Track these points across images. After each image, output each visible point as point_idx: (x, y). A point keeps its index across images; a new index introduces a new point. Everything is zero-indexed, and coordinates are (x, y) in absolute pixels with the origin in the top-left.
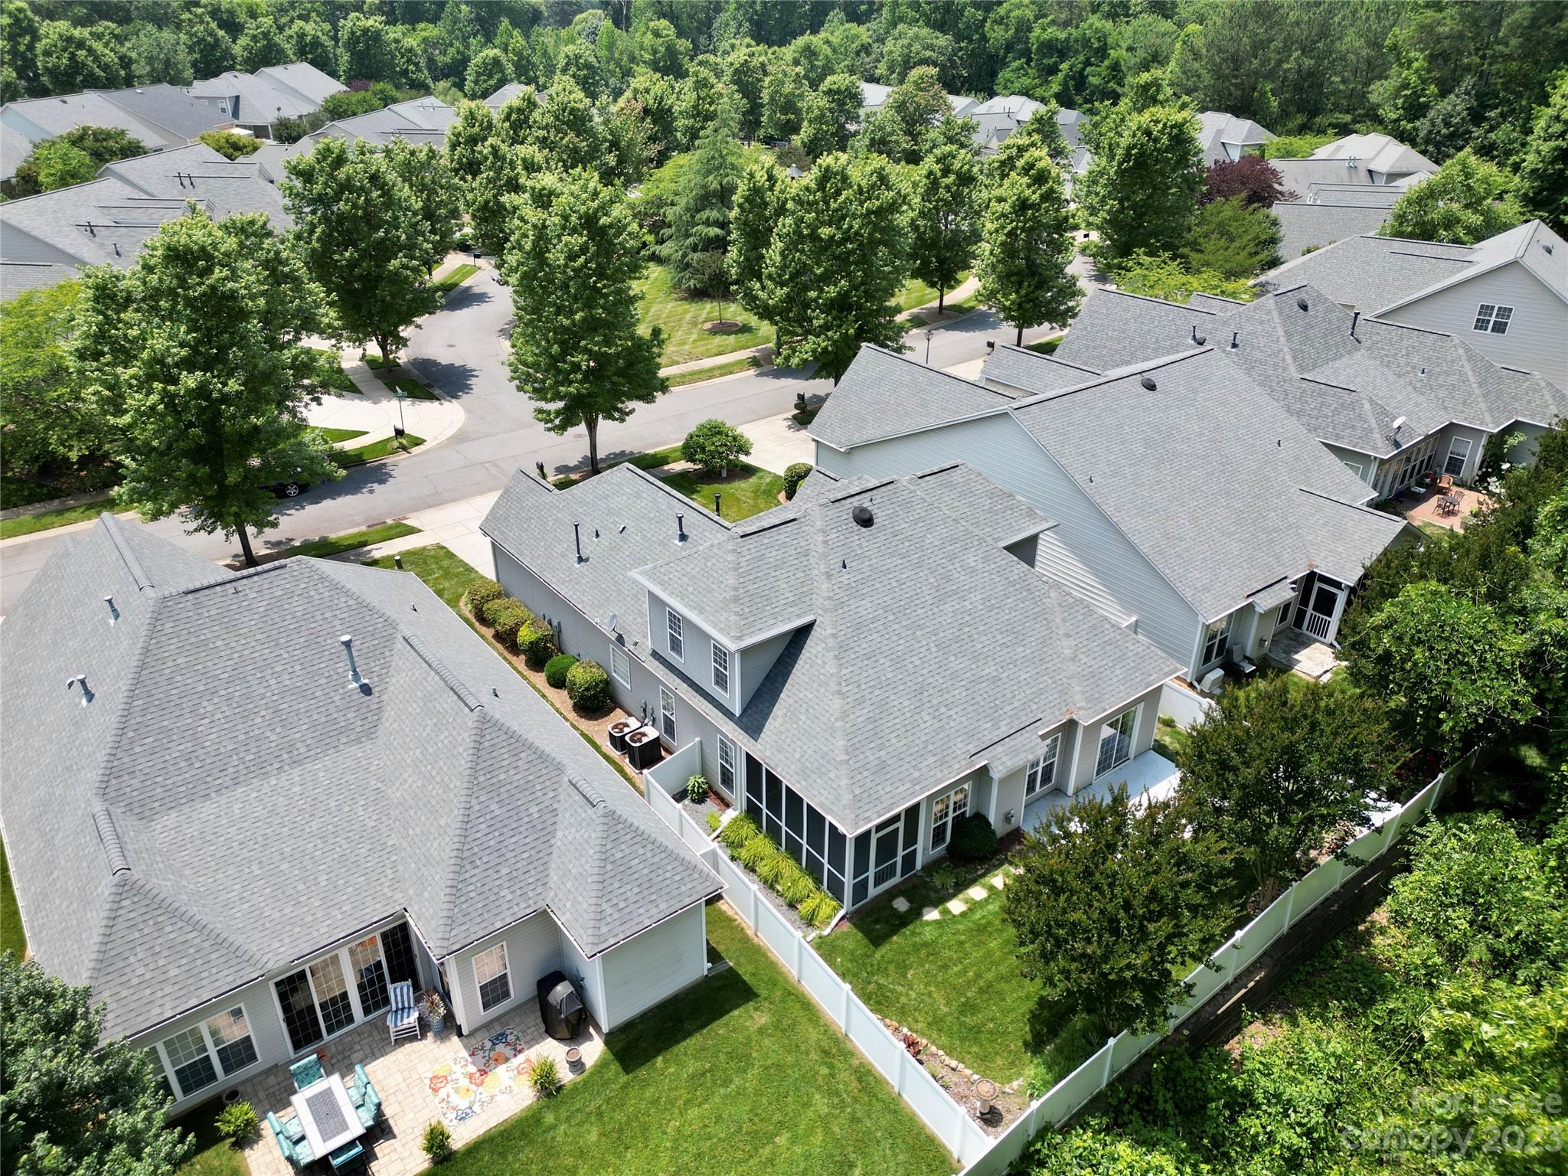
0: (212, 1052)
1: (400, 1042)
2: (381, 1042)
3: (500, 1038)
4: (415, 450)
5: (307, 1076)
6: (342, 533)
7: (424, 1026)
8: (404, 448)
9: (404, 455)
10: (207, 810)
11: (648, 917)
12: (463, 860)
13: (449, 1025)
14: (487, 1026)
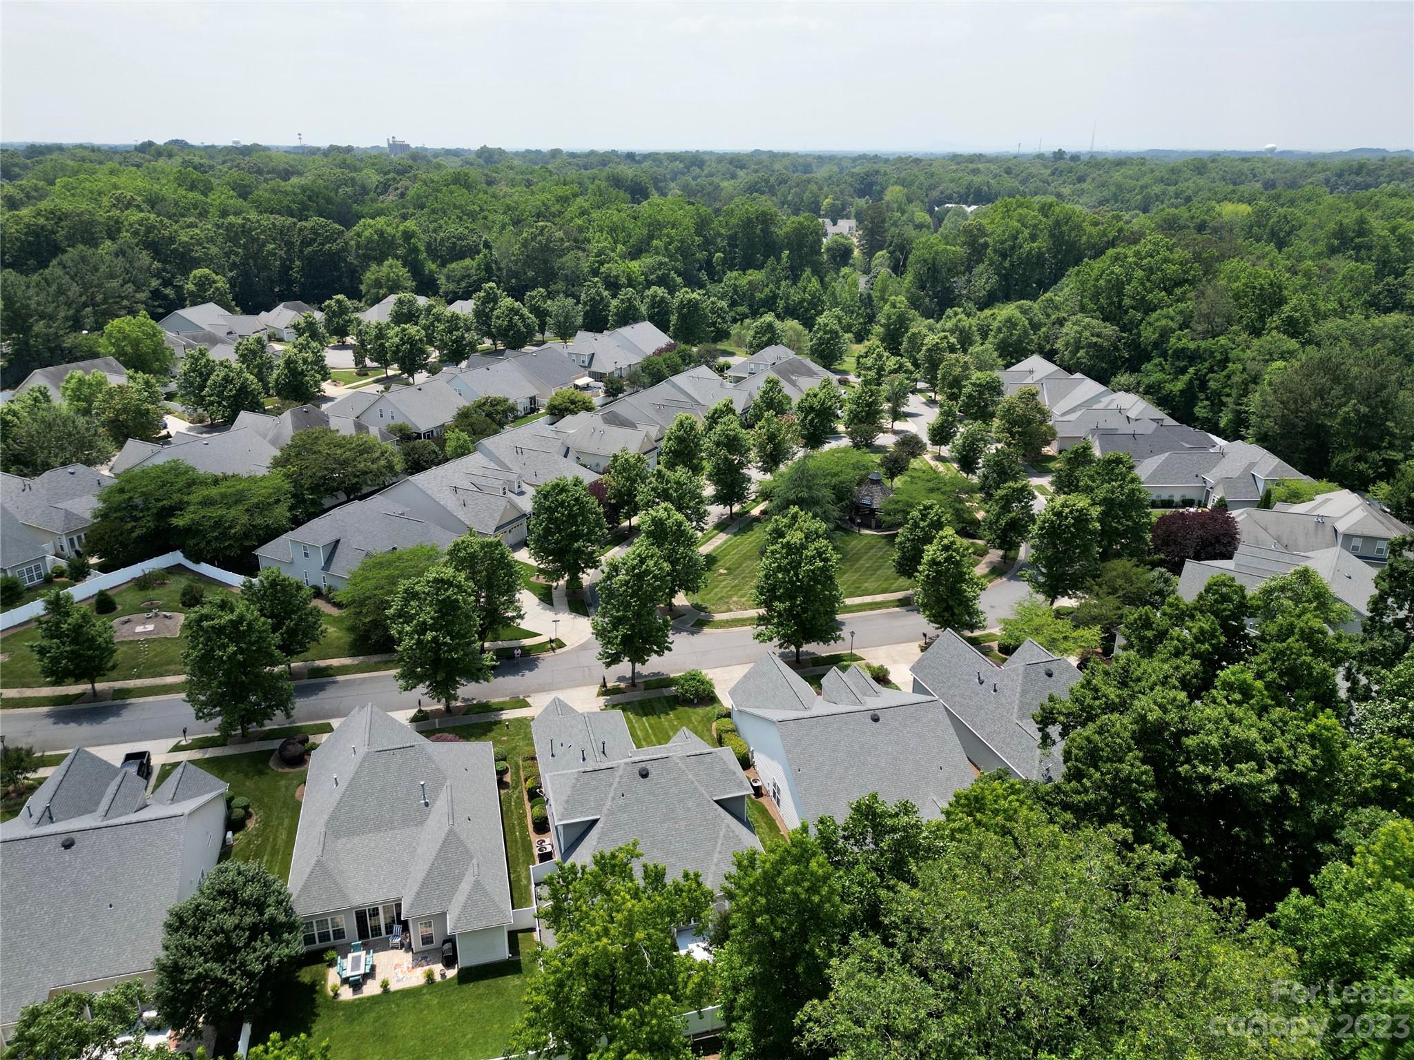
0: (331, 930)
1: (393, 948)
2: (386, 946)
3: (425, 958)
4: (558, 651)
5: (356, 949)
6: (497, 700)
7: (402, 946)
8: (553, 649)
9: (551, 653)
10: (357, 840)
11: (476, 926)
12: (424, 884)
13: (409, 948)
14: (423, 952)
